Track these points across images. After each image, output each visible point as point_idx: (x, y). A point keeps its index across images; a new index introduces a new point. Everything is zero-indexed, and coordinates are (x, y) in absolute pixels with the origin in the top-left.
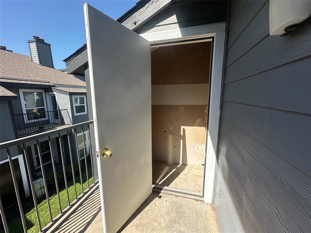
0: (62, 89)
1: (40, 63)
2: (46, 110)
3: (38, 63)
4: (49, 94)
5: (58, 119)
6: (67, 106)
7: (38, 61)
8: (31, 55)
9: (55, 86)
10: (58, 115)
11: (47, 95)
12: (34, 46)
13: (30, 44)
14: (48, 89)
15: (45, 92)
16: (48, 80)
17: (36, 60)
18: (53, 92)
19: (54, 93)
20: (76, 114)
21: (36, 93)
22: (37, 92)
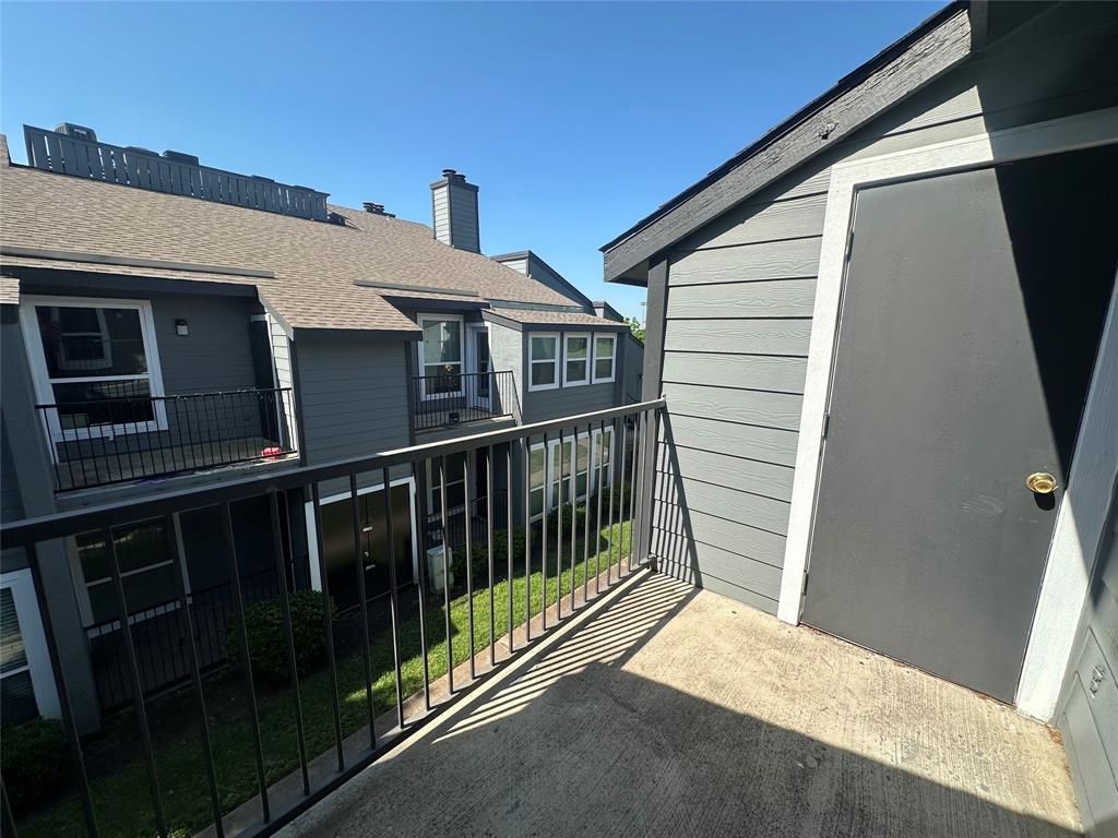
0: (505, 312)
1: (452, 242)
2: (462, 372)
3: (448, 243)
4: (474, 328)
5: (487, 396)
6: (513, 363)
7: (448, 237)
8: (435, 222)
9: (488, 306)
10: (488, 387)
11: (468, 330)
12: (442, 195)
13: (436, 192)
14: (472, 313)
15: (465, 322)
16: (473, 290)
17: (444, 235)
18: (483, 321)
19: (487, 324)
20: (533, 388)
21: (444, 325)
22: (448, 322)
